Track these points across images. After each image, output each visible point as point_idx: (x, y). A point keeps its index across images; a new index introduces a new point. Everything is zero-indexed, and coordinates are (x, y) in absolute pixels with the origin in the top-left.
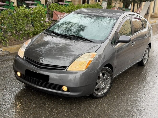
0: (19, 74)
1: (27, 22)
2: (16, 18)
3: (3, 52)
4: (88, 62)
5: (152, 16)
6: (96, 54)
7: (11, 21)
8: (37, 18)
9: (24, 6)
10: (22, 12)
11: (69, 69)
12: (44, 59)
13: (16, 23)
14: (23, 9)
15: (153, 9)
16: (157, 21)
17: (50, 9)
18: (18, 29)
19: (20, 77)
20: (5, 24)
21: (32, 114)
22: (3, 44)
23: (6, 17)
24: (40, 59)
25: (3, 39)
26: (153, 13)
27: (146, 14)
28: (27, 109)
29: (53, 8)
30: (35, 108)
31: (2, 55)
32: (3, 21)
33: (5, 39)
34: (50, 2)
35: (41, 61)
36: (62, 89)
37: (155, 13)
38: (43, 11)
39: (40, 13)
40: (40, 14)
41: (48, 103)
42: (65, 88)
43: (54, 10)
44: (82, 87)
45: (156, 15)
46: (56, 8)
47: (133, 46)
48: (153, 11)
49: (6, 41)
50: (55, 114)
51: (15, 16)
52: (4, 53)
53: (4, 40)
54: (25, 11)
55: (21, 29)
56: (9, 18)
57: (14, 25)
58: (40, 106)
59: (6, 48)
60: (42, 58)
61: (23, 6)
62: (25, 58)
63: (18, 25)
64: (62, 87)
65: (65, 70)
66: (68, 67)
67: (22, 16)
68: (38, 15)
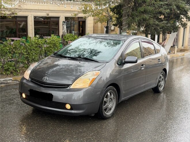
0: (24, 96)
1: (40, 52)
2: (28, 48)
3: (13, 81)
4: (91, 79)
5: (181, 49)
6: (100, 72)
7: (24, 51)
8: (50, 48)
9: (38, 36)
10: (34, 42)
11: (72, 87)
12: (48, 78)
13: (29, 53)
14: (36, 39)
15: (182, 42)
16: (185, 54)
17: (65, 40)
18: (30, 59)
19: (25, 98)
20: (16, 53)
21: (34, 131)
22: (15, 74)
23: (18, 46)
24: (44, 79)
25: (15, 69)
26: (183, 47)
27: (171, 47)
28: (29, 128)
29: (68, 39)
30: (37, 127)
31: (12, 84)
32: (15, 51)
33: (16, 69)
34: (65, 33)
35: (45, 80)
36: (66, 107)
37: (185, 46)
38: (57, 41)
39: (54, 42)
40: (54, 44)
41: (51, 123)
42: (68, 106)
43: (69, 40)
44: (85, 104)
45: (186, 49)
46: (71, 38)
47: (143, 68)
48: (182, 45)
49: (17, 72)
50: (56, 132)
51: (28, 45)
52: (14, 83)
53: (15, 71)
54: (38, 41)
55: (33, 59)
56: (21, 48)
57: (26, 54)
58: (43, 126)
59: (16, 77)
60: (46, 77)
61: (36, 36)
62: (30, 79)
63: (30, 55)
64: (65, 105)
65: (68, 88)
66: (71, 85)
67: (35, 46)
68: (51, 45)
